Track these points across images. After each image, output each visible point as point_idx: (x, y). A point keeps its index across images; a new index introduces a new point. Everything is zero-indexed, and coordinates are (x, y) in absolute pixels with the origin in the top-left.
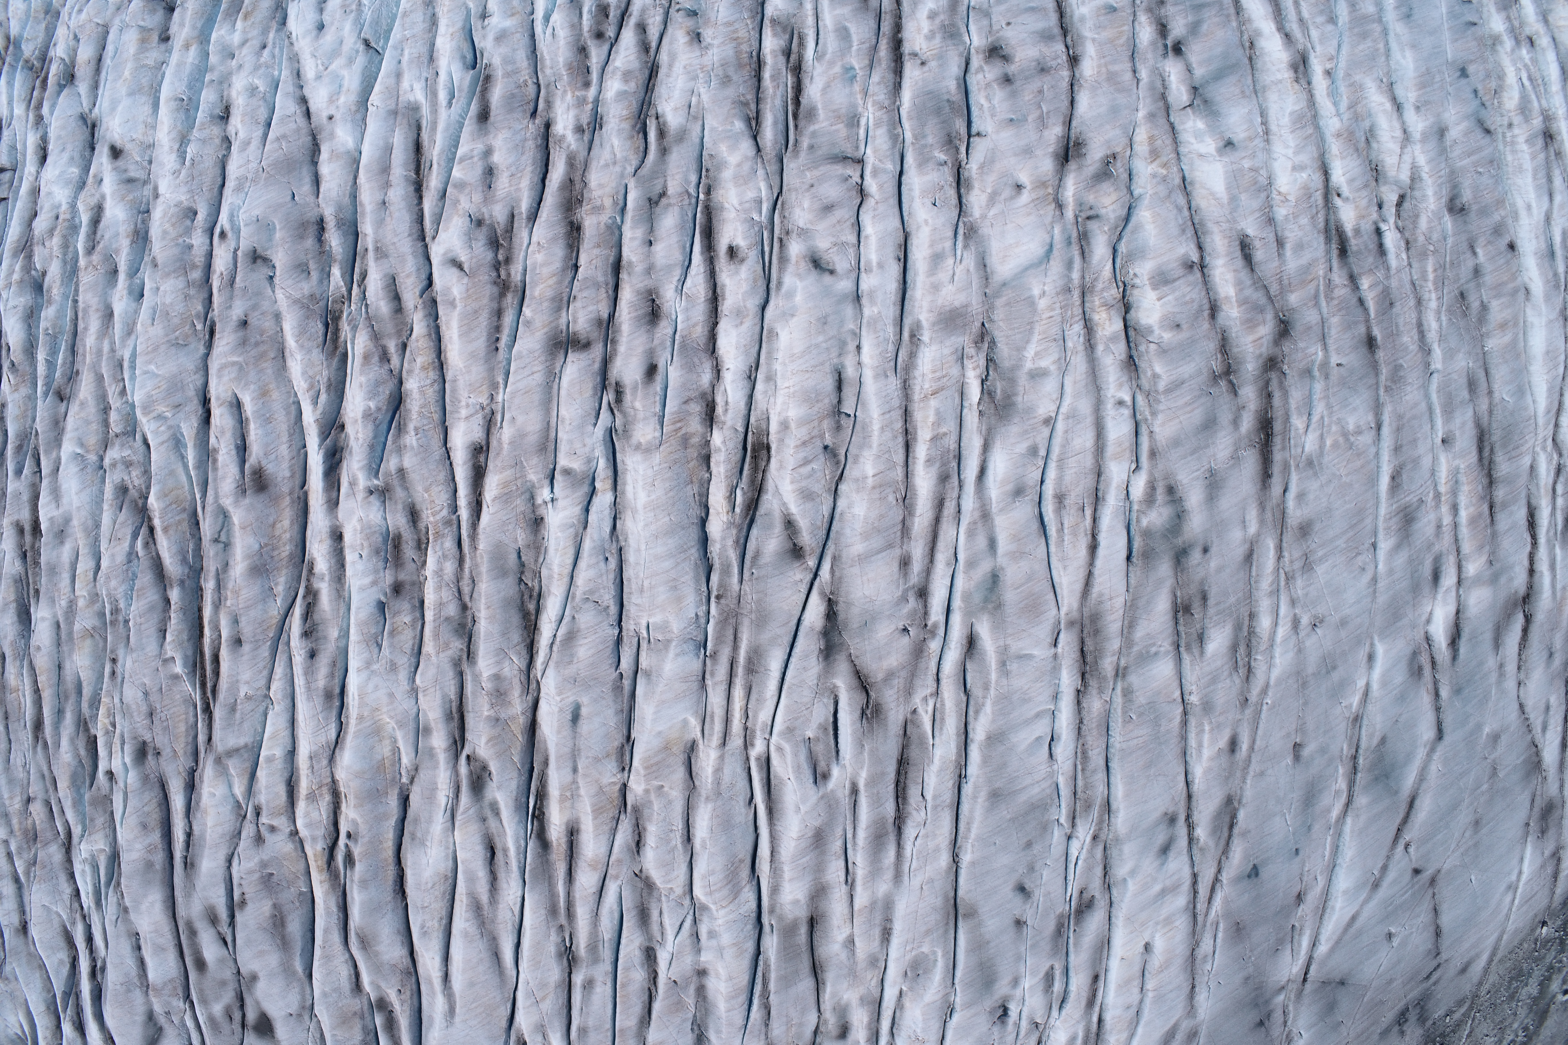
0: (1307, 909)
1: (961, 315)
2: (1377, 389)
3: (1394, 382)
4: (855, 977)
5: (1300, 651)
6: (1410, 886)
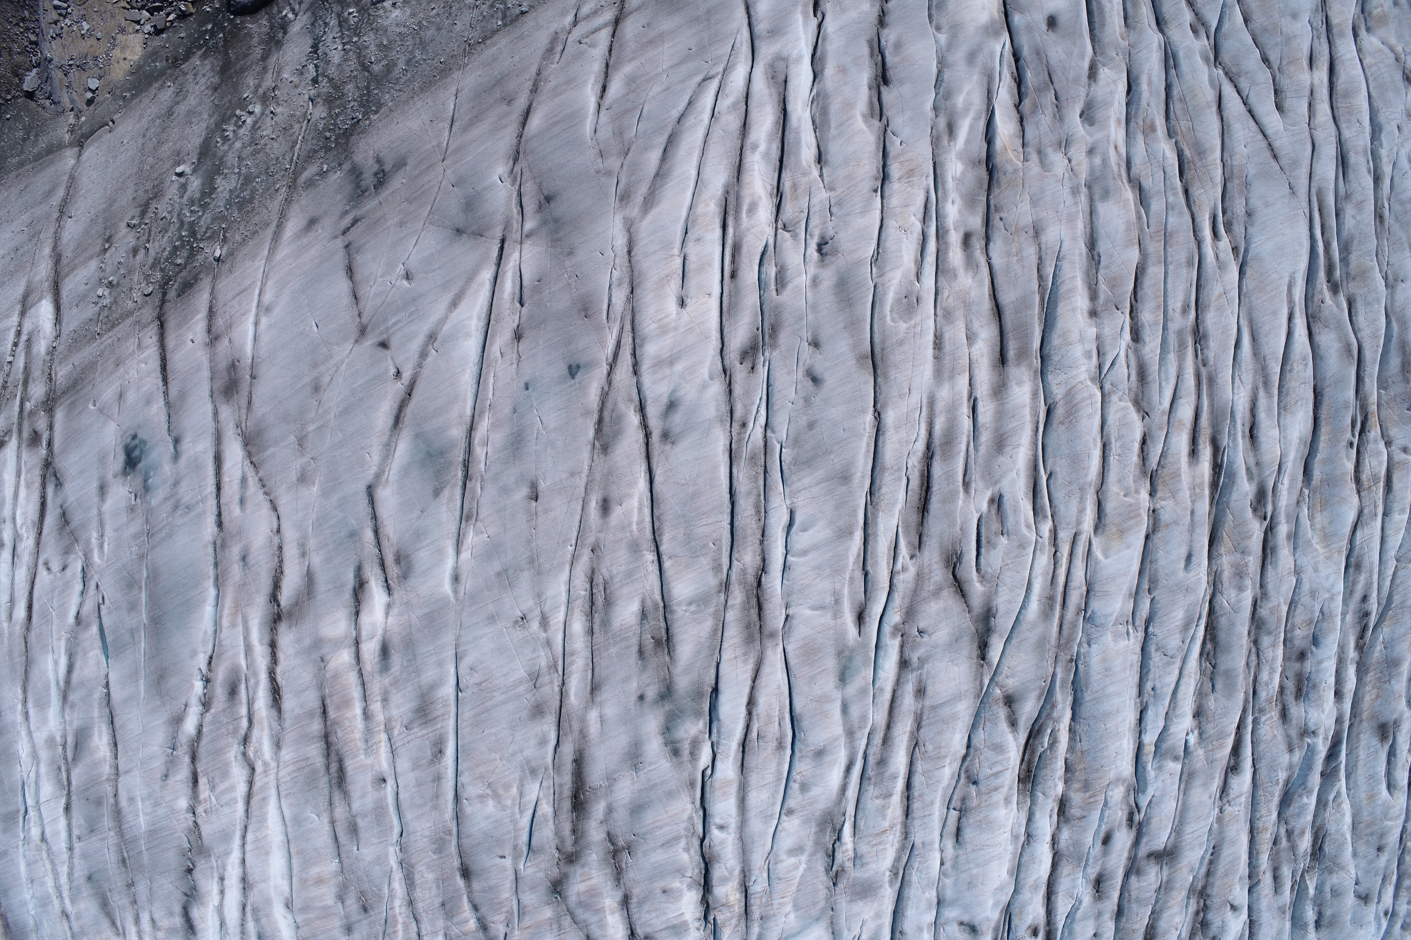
0: (508, 323)
1: (857, 894)
2: (459, 834)
3: (441, 838)
4: (964, 302)
5: (539, 595)
6: (391, 331)
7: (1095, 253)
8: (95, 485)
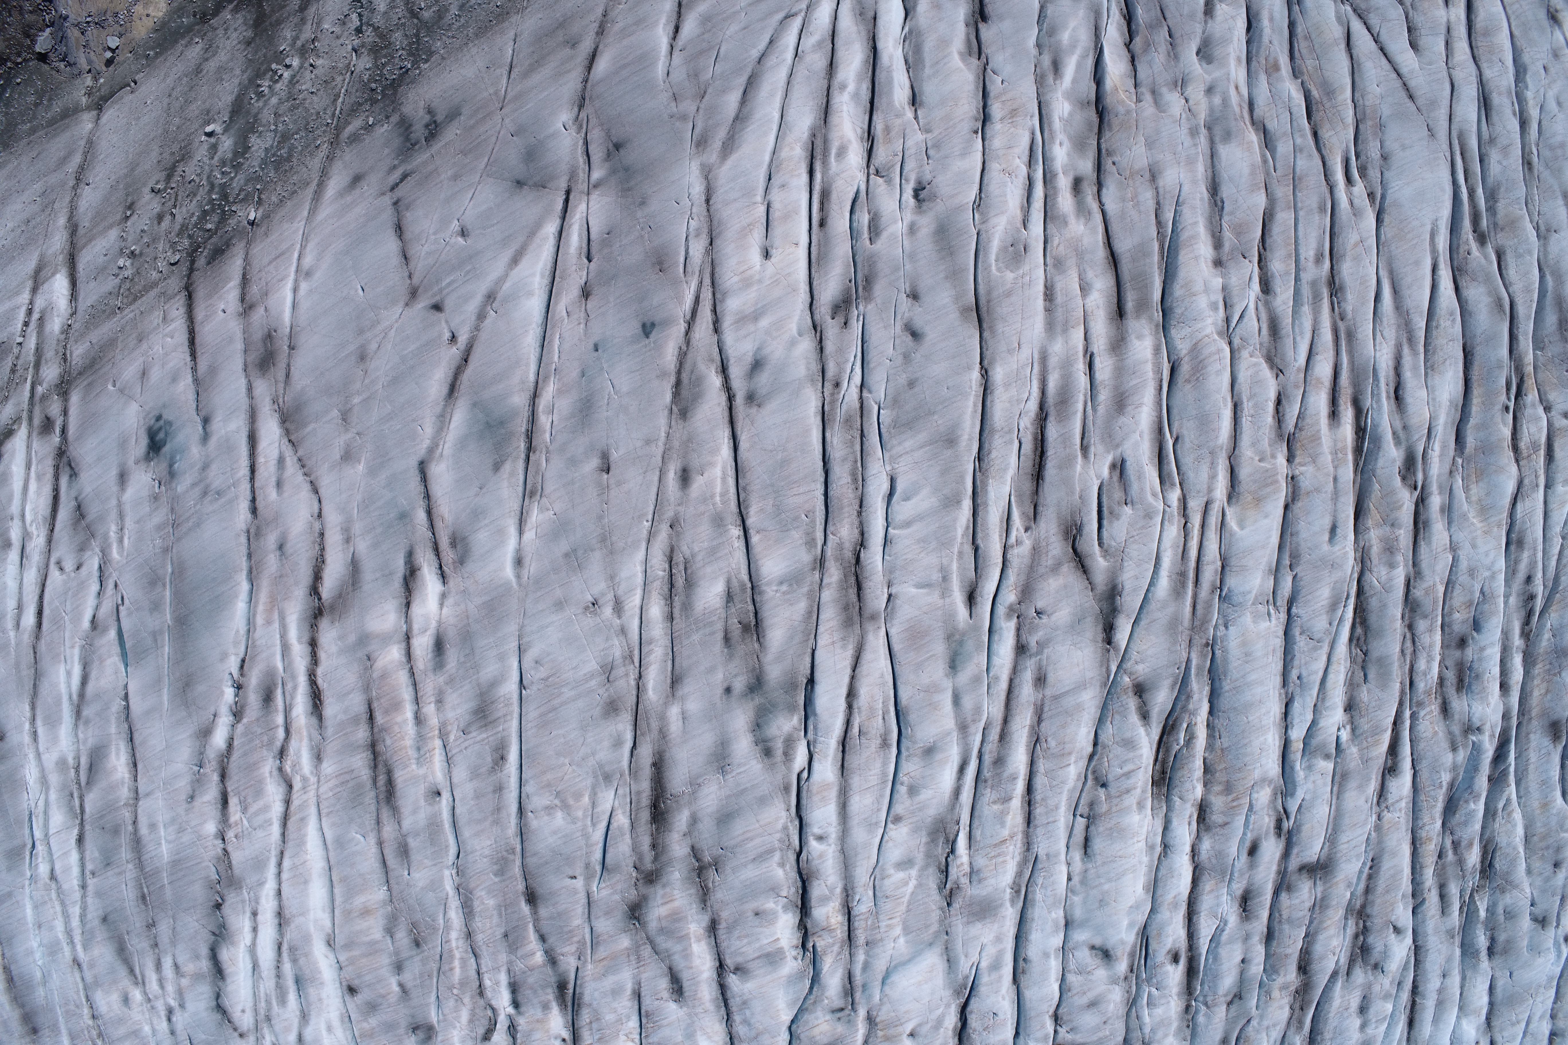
0: (575, 280)
2: (524, 853)
3: (503, 858)
4: (1076, 250)
5: (612, 578)
6: (444, 292)
7: (1218, 198)
8: (114, 472)
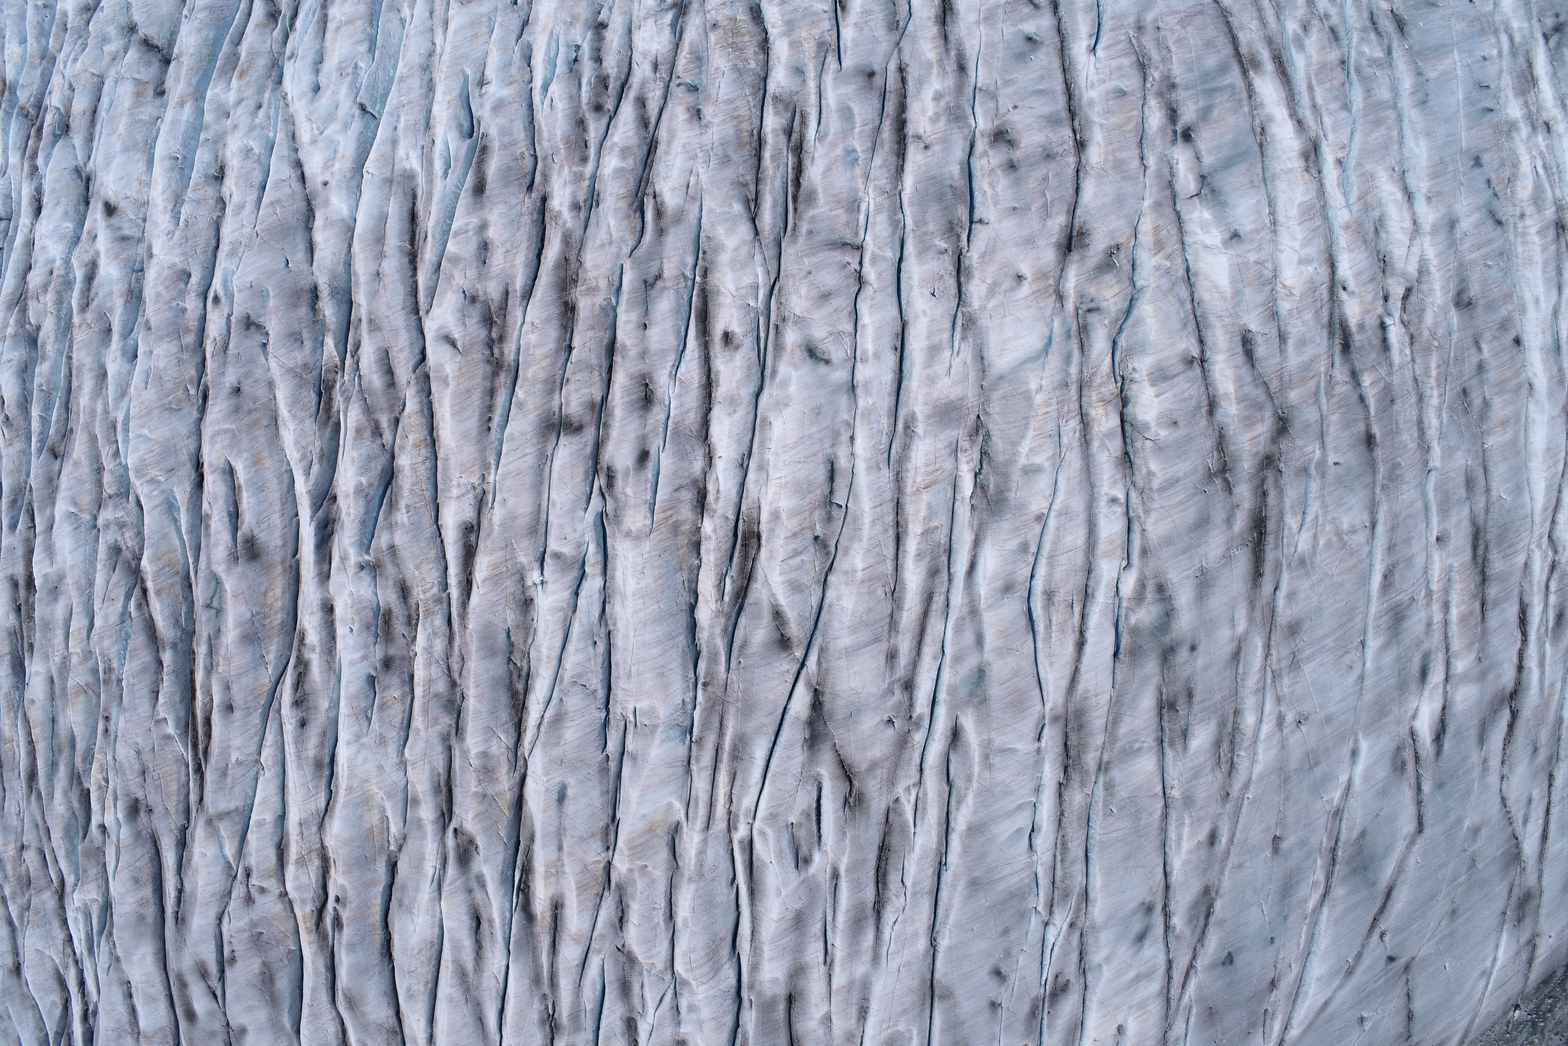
0: (1280, 994)
1: (956, 408)
2: (1374, 488)
5: (1283, 747)
6: (1384, 973)
